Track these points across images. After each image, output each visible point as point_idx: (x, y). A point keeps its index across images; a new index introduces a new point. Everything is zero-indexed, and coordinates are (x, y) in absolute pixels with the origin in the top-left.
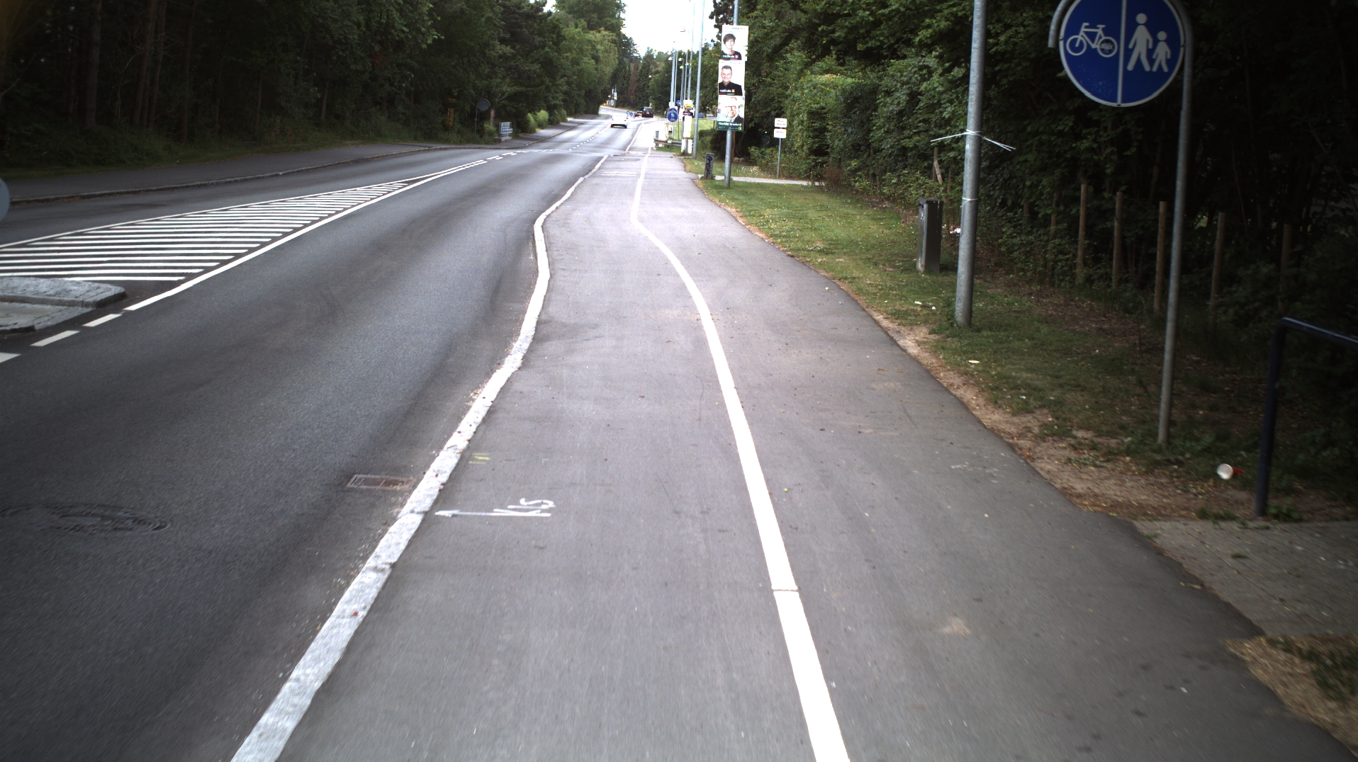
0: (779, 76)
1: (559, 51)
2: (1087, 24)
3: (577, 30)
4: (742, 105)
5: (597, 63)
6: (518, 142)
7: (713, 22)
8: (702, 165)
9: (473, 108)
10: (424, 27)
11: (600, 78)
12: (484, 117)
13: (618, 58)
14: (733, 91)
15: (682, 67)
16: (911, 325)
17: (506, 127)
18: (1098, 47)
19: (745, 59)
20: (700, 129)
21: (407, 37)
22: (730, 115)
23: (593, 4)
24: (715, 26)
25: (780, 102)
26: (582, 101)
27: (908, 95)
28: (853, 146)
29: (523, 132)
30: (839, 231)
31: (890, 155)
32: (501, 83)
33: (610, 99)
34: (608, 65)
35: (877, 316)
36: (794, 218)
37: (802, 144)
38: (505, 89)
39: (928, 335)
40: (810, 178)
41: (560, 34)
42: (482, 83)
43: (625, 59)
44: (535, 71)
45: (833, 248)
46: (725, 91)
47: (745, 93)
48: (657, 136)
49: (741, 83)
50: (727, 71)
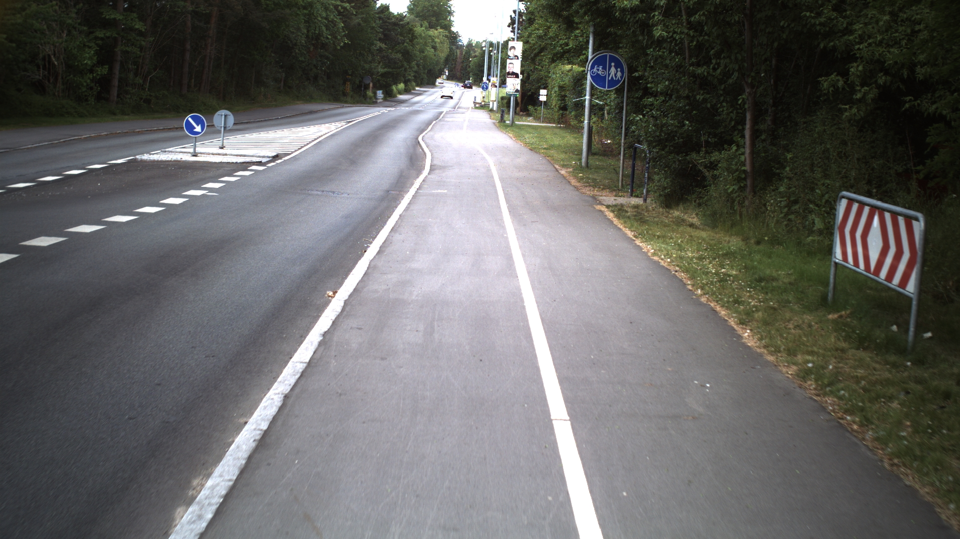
0: (545, 66)
1: (413, 45)
2: (597, 66)
3: (423, 28)
4: (519, 83)
5: (435, 51)
6: (387, 103)
7: (510, 29)
8: (499, 115)
9: (360, 82)
10: (339, 36)
11: (438, 61)
12: (367, 87)
13: (449, 48)
14: (514, 76)
15: (492, 54)
16: (567, 168)
17: (380, 94)
18: (600, 73)
19: (520, 59)
20: (500, 96)
21: (330, 42)
22: (513, 88)
23: (432, 11)
24: (510, 32)
25: (545, 80)
26: (425, 77)
28: (575, 104)
29: (389, 97)
30: (556, 141)
32: (377, 66)
33: (444, 75)
34: (442, 52)
35: (556, 166)
36: (539, 137)
37: (554, 104)
38: (379, 70)
39: (571, 170)
40: (559, 123)
41: (413, 34)
42: (367, 66)
43: (454, 47)
44: (399, 59)
45: (551, 147)
46: (510, 76)
47: (521, 77)
48: (475, 100)
49: (519, 72)
50: (511, 65)
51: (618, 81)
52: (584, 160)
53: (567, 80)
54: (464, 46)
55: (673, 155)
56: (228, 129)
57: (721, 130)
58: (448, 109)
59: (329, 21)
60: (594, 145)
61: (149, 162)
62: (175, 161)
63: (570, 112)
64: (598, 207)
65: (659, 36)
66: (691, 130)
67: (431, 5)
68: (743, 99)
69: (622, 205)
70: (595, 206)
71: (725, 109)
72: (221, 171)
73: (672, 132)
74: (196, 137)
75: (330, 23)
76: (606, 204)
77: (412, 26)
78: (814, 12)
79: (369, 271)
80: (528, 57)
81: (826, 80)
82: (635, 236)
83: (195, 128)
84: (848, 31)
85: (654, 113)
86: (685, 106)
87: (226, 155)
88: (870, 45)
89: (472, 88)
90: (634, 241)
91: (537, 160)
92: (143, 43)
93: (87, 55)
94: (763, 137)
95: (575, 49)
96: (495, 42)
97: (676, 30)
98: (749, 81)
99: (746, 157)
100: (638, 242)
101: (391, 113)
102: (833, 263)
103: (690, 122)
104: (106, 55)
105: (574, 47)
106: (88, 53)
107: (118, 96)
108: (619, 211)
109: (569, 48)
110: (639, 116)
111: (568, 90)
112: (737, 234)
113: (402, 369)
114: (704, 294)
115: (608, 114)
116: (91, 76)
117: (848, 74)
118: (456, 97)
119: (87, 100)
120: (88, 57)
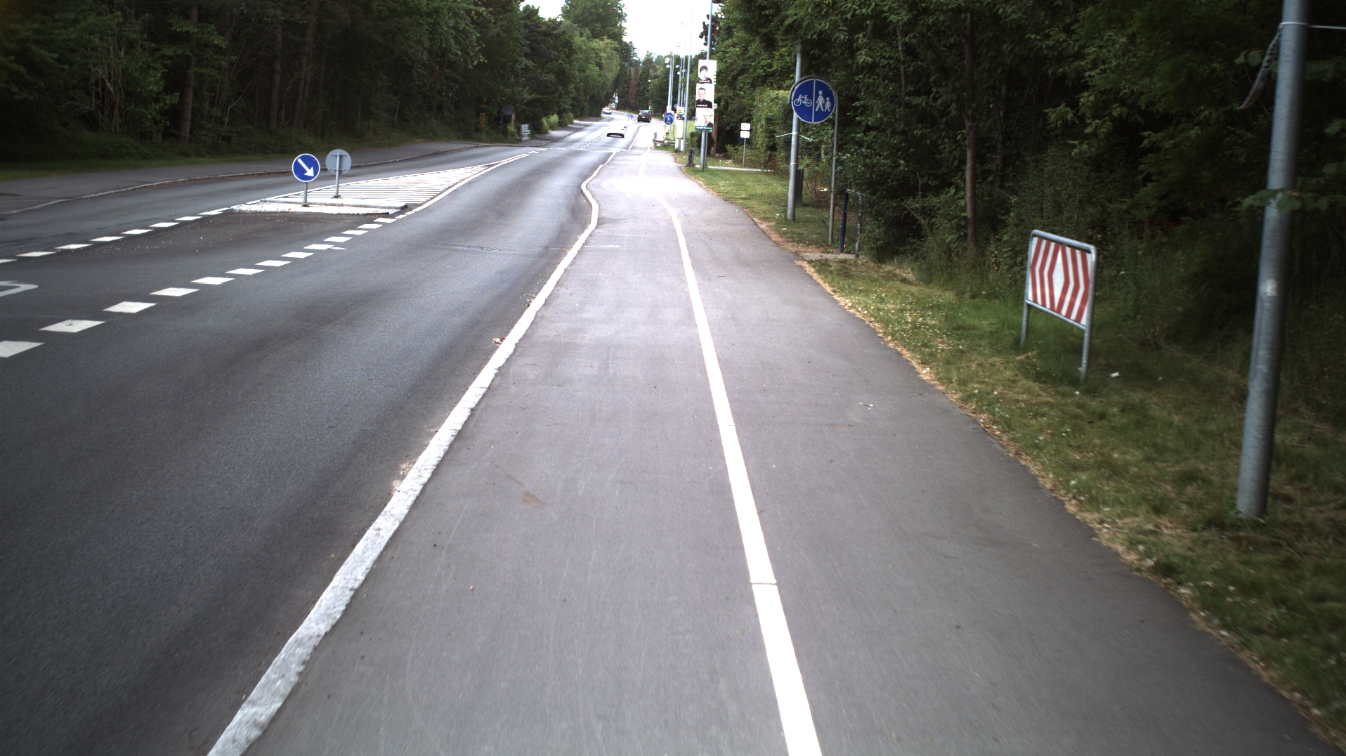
1: (570, 63)
3: (583, 39)
4: (712, 115)
5: (600, 70)
6: (536, 142)
9: (499, 113)
10: (473, 51)
11: (604, 83)
12: (507, 120)
13: (620, 64)
14: (706, 106)
15: (679, 73)
16: (768, 221)
17: (525, 129)
19: (714, 82)
21: (459, 60)
22: (704, 122)
23: (596, 14)
25: (747, 111)
26: (586, 104)
29: (538, 133)
30: (759, 189)
32: (522, 91)
33: (612, 102)
34: (611, 70)
35: (755, 219)
36: (737, 185)
37: (760, 143)
38: (525, 96)
39: (774, 223)
40: (766, 167)
41: (570, 47)
42: (508, 91)
43: (626, 64)
44: (551, 81)
45: (751, 197)
46: (701, 105)
47: (715, 106)
48: (655, 137)
49: (712, 100)
50: (702, 91)
51: (827, 113)
52: (789, 212)
54: (640, 62)
55: (886, 200)
56: (344, 173)
57: (943, 170)
58: (619, 150)
59: (458, 31)
60: (807, 194)
61: (249, 213)
62: (281, 212)
63: (780, 153)
64: (800, 263)
65: (863, 61)
66: (907, 171)
67: (595, 6)
68: (963, 134)
69: (826, 260)
70: (795, 262)
71: (947, 146)
72: (341, 224)
73: (884, 173)
74: (307, 183)
75: (461, 34)
76: (808, 259)
77: (570, 36)
78: (1042, 34)
79: (537, 320)
80: (723, 79)
81: (1054, 112)
82: (834, 291)
83: (306, 172)
84: (1079, 55)
86: (901, 143)
87: (342, 205)
88: (1104, 71)
89: (649, 122)
90: (832, 295)
91: (732, 212)
92: (223, 63)
93: (152, 79)
94: (990, 179)
96: (682, 56)
97: (884, 54)
98: (970, 113)
99: (967, 200)
100: (836, 297)
101: (543, 155)
102: (1025, 305)
103: (906, 162)
104: (175, 80)
106: (154, 77)
107: (191, 132)
108: (822, 266)
109: (773, 70)
111: (777, 124)
112: (952, 289)
113: (579, 393)
114: (893, 340)
115: (826, 154)
116: (158, 107)
117: (1078, 105)
118: (628, 136)
119: (151, 138)
120: (154, 82)
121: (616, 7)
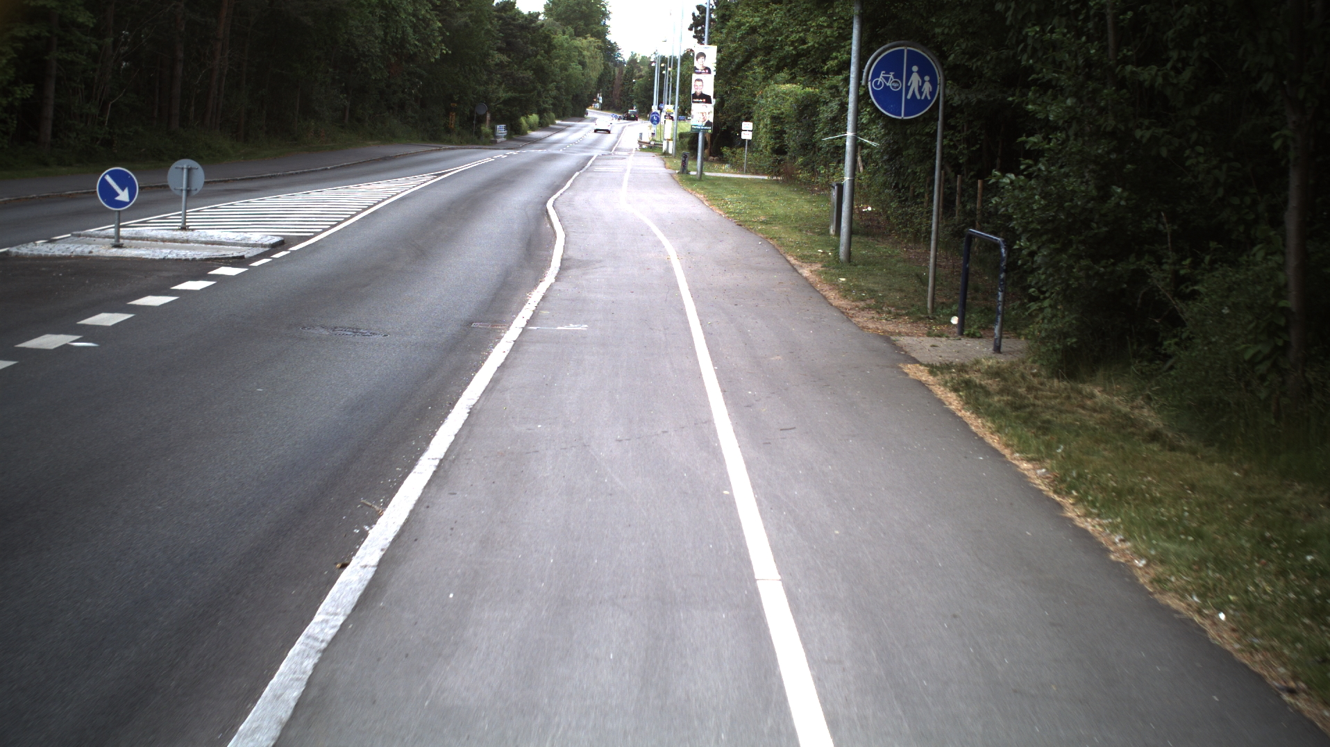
0: (748, 85)
1: (550, 59)
2: (884, 72)
3: (565, 37)
4: (711, 112)
5: (583, 68)
6: (512, 143)
7: (693, 33)
8: (679, 162)
9: (472, 112)
10: (434, 42)
11: (587, 83)
12: (481, 120)
13: (604, 64)
14: (704, 100)
15: (664, 72)
16: (811, 262)
17: (501, 130)
18: (890, 85)
19: (714, 73)
20: (678, 132)
21: (420, 51)
22: (702, 120)
23: (579, 11)
24: (694, 37)
25: (749, 107)
26: (569, 104)
27: (839, 105)
28: (801, 145)
29: (516, 134)
30: (779, 208)
31: (828, 152)
32: (496, 88)
33: (596, 102)
34: (594, 69)
35: (789, 258)
36: (748, 201)
37: (764, 145)
38: (500, 95)
39: (820, 267)
40: (774, 174)
41: (550, 43)
42: (481, 89)
43: (610, 64)
44: (528, 78)
45: (772, 220)
46: (697, 100)
48: (641, 138)
49: (711, 94)
50: (699, 83)
52: (843, 248)
53: (787, 107)
54: (624, 63)
55: (1085, 262)
58: (601, 152)
59: (418, 19)
61: (28, 258)
64: (911, 370)
66: (1126, 207)
67: (578, 4)
70: (904, 368)
73: (1083, 210)
74: (119, 211)
75: (421, 22)
76: (922, 360)
77: (551, 32)
80: (726, 72)
83: (118, 195)
85: (1043, 168)
86: (1108, 153)
89: (636, 121)
91: (752, 247)
95: (818, 48)
96: (667, 56)
101: (512, 159)
104: (31, 67)
105: (816, 45)
107: (54, 135)
109: (808, 47)
110: (1009, 175)
111: (787, 123)
116: (4, 102)
118: (615, 131)
121: (599, 4)
